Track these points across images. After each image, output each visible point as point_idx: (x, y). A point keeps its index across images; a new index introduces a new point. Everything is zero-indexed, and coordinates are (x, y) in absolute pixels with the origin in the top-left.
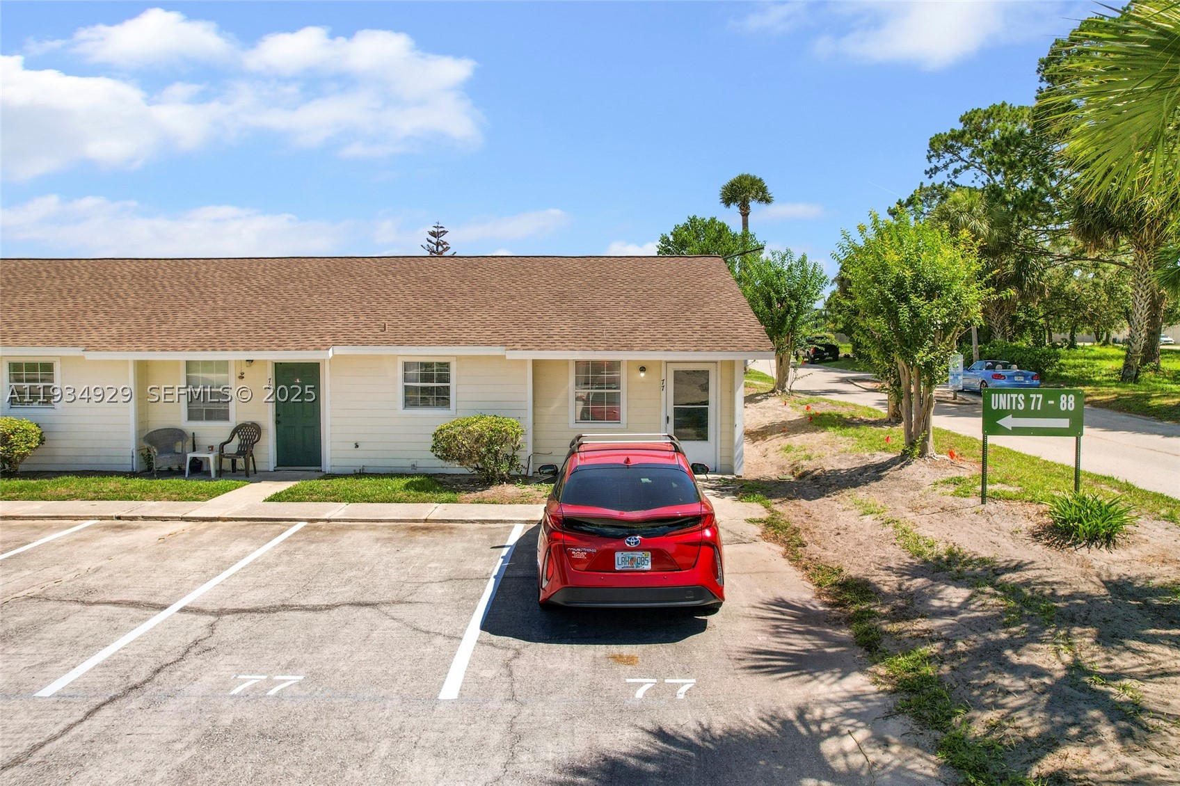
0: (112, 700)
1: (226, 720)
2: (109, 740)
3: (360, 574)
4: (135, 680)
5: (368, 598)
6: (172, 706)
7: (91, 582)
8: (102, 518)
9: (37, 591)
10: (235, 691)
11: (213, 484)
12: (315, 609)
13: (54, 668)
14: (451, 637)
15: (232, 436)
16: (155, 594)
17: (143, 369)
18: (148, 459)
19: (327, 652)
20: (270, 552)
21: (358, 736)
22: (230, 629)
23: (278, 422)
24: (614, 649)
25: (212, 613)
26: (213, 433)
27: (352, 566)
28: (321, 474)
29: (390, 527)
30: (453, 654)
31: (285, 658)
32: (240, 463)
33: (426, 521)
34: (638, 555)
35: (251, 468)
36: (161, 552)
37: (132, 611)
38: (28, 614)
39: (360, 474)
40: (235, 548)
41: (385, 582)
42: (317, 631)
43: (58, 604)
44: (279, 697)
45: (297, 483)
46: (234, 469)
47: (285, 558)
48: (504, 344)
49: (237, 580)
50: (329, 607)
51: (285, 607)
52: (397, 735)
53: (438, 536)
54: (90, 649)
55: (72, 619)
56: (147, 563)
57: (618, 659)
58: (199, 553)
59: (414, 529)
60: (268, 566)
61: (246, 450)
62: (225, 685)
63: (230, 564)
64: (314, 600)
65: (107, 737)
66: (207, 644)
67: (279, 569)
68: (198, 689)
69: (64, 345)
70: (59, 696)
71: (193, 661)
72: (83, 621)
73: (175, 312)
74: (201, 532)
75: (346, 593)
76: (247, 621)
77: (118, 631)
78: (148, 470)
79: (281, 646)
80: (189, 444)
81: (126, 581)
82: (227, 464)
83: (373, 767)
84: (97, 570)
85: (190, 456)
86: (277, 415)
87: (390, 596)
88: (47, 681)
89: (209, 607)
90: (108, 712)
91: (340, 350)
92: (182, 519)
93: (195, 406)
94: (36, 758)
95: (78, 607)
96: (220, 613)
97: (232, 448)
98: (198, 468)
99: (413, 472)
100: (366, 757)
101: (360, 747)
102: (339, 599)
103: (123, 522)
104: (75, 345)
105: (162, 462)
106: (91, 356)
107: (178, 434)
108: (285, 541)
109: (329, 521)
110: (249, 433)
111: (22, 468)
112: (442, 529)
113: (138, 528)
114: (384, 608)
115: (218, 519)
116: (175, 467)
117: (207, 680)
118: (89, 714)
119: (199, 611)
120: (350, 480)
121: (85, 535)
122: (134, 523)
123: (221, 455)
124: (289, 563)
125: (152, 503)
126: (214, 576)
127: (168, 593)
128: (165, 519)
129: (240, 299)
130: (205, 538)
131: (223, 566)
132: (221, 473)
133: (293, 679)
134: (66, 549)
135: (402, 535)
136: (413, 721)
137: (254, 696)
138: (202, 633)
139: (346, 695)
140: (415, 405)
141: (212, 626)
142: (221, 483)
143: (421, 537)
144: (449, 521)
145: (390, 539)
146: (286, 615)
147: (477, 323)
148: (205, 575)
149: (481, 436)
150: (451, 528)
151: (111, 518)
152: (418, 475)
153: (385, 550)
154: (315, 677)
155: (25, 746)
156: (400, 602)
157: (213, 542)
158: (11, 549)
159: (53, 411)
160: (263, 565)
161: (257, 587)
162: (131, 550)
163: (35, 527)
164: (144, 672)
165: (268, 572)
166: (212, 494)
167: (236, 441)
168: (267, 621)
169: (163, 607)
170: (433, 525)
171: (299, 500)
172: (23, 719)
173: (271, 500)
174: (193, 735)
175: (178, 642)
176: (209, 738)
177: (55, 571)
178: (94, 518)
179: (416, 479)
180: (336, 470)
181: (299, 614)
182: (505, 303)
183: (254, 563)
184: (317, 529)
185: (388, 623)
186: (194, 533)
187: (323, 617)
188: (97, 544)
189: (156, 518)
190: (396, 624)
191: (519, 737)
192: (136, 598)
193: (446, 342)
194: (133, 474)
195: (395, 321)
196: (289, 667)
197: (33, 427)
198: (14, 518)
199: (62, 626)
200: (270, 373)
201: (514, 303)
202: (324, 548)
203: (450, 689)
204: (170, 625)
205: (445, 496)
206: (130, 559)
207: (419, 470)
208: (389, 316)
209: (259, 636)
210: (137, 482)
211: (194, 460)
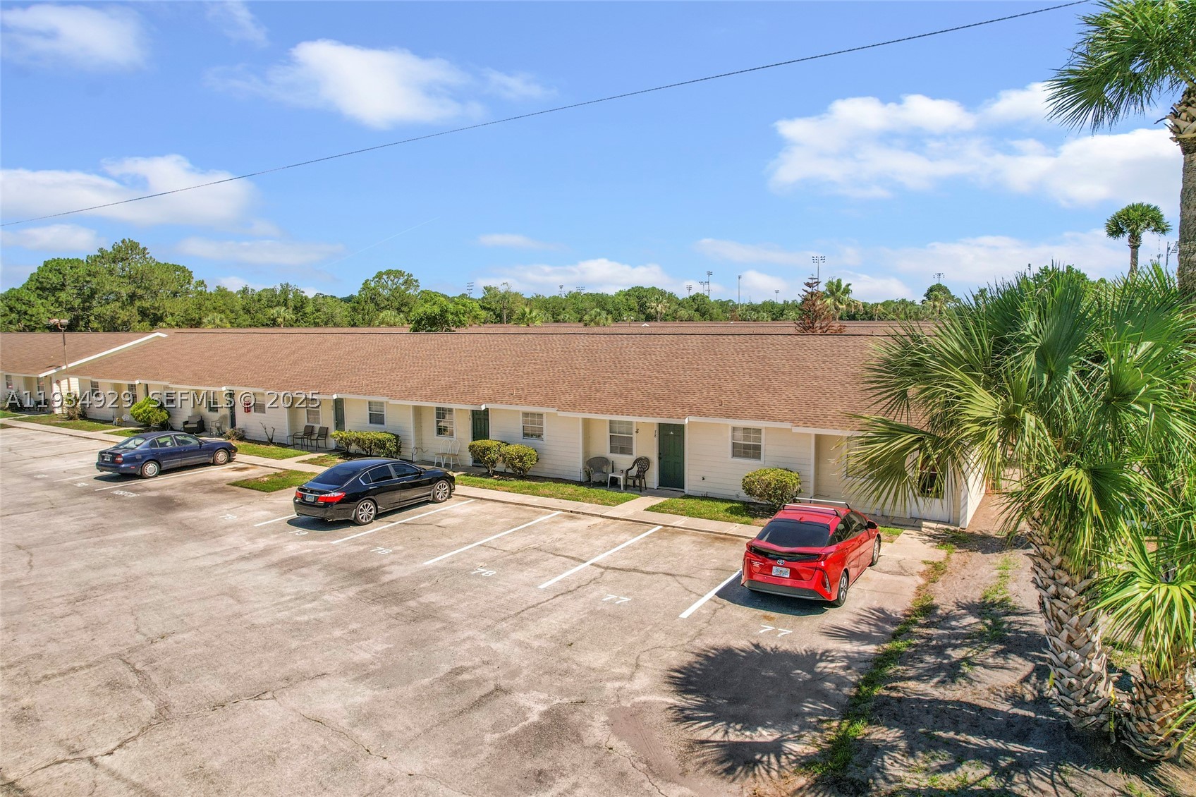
0: (562, 594)
1: (599, 608)
2: (560, 606)
3: (676, 559)
4: (571, 589)
5: (673, 572)
6: (582, 600)
7: (558, 545)
8: (564, 511)
9: (537, 546)
10: (604, 600)
11: (620, 495)
12: (648, 573)
13: (544, 579)
14: (699, 595)
15: (634, 465)
16: (582, 555)
17: (587, 423)
18: (589, 474)
19: (644, 592)
20: (638, 541)
21: (642, 622)
22: (610, 575)
23: (660, 458)
24: (768, 613)
25: (603, 568)
26: (624, 462)
27: (674, 555)
28: (683, 494)
29: (704, 535)
30: (696, 601)
31: (626, 591)
32: (637, 483)
33: (726, 534)
34: (784, 569)
35: (643, 485)
36: (587, 535)
37: (572, 561)
38: (534, 556)
39: (705, 497)
40: (622, 537)
41: (685, 566)
42: (644, 583)
43: (544, 553)
44: (619, 605)
45: (666, 499)
46: (634, 486)
47: (644, 546)
48: (792, 421)
49: (618, 554)
50: (653, 573)
51: (635, 570)
52: (656, 625)
53: (727, 544)
54: (556, 574)
55: (550, 560)
56: (581, 539)
57: (766, 617)
58: (604, 537)
59: (717, 538)
60: (634, 549)
61: (641, 475)
62: (601, 597)
63: (618, 545)
64: (649, 569)
65: (560, 605)
66: (598, 580)
67: (639, 551)
68: (591, 596)
69: (548, 406)
70: (545, 589)
71: (592, 586)
72: (554, 562)
73: (605, 383)
74: (608, 526)
75: (664, 567)
76: (617, 574)
77: (566, 569)
78: (588, 483)
79: (627, 586)
80: (610, 469)
81: (572, 547)
82: (630, 482)
83: (642, 632)
84: (560, 539)
85: (610, 475)
86: (660, 454)
87: (683, 572)
88: (542, 583)
89: (603, 565)
90: (560, 597)
91: (692, 419)
92: (601, 516)
93: (615, 444)
94: (539, 606)
95: (552, 556)
96: (607, 568)
97: (634, 472)
98: (614, 483)
99: (737, 499)
100: (641, 629)
101: (641, 626)
102: (660, 570)
103: (573, 515)
104: (553, 407)
105: (596, 477)
106: (561, 414)
107: (604, 461)
108: (647, 536)
109: (674, 527)
110: (643, 463)
111: (529, 473)
112: (732, 540)
113: (579, 519)
114: (678, 578)
115: (618, 519)
116: (603, 481)
117: (595, 594)
118: (554, 597)
119: (598, 566)
120: (697, 501)
121: (556, 519)
122: (578, 516)
123: (627, 478)
124: (644, 549)
125: (588, 505)
126: (609, 550)
127: (587, 555)
128: (592, 515)
129: (643, 372)
130: (609, 529)
131: (615, 545)
132: (627, 487)
133: (627, 599)
134: (548, 526)
135: (709, 541)
136: (665, 622)
137: (611, 602)
138: (597, 575)
139: (644, 609)
140: (739, 456)
141: (602, 573)
142: (625, 495)
143: (718, 544)
144: (739, 536)
145: (701, 542)
146: (634, 574)
147: (783, 401)
148: (605, 549)
149: (770, 483)
150: (738, 541)
151: (568, 511)
152: (738, 502)
153: (695, 548)
154: (635, 600)
155: (536, 602)
156: (686, 576)
157: (612, 532)
158: (526, 523)
159: (541, 442)
160: (632, 548)
161: (626, 558)
162: (575, 531)
163: (535, 512)
164: (574, 586)
165: (633, 552)
166: (619, 502)
167: (636, 468)
168: (625, 575)
169: (585, 562)
170: (729, 537)
171: (663, 512)
172: (534, 594)
173: (647, 510)
174: (586, 611)
175: (588, 577)
176: (591, 613)
177: (543, 537)
178: (560, 510)
179: (736, 505)
180: (691, 493)
181: (639, 574)
182: (809, 384)
183: (628, 546)
184: (666, 531)
185: (676, 585)
186: (605, 526)
187: (649, 577)
188: (561, 525)
189: (588, 514)
190: (679, 585)
191: (701, 635)
192: (574, 556)
193: (756, 417)
194: (580, 484)
195: (731, 397)
196: (627, 595)
197: (533, 452)
198: (526, 505)
199: (546, 563)
200: (656, 428)
201: (816, 384)
202: (665, 543)
203: (685, 615)
204: (586, 570)
205: (746, 519)
206: (574, 535)
207: (740, 499)
208: (729, 393)
209: (620, 581)
210: (582, 489)
211: (612, 478)
